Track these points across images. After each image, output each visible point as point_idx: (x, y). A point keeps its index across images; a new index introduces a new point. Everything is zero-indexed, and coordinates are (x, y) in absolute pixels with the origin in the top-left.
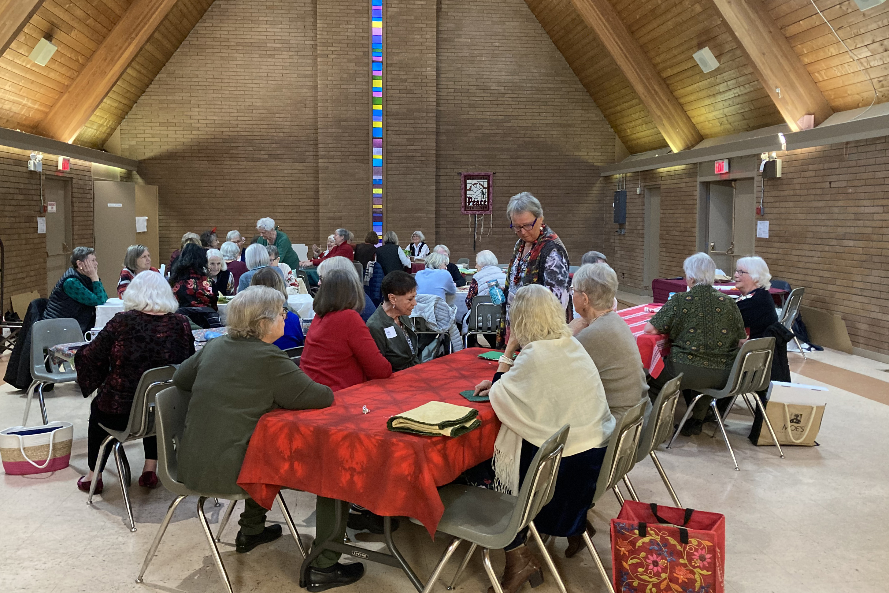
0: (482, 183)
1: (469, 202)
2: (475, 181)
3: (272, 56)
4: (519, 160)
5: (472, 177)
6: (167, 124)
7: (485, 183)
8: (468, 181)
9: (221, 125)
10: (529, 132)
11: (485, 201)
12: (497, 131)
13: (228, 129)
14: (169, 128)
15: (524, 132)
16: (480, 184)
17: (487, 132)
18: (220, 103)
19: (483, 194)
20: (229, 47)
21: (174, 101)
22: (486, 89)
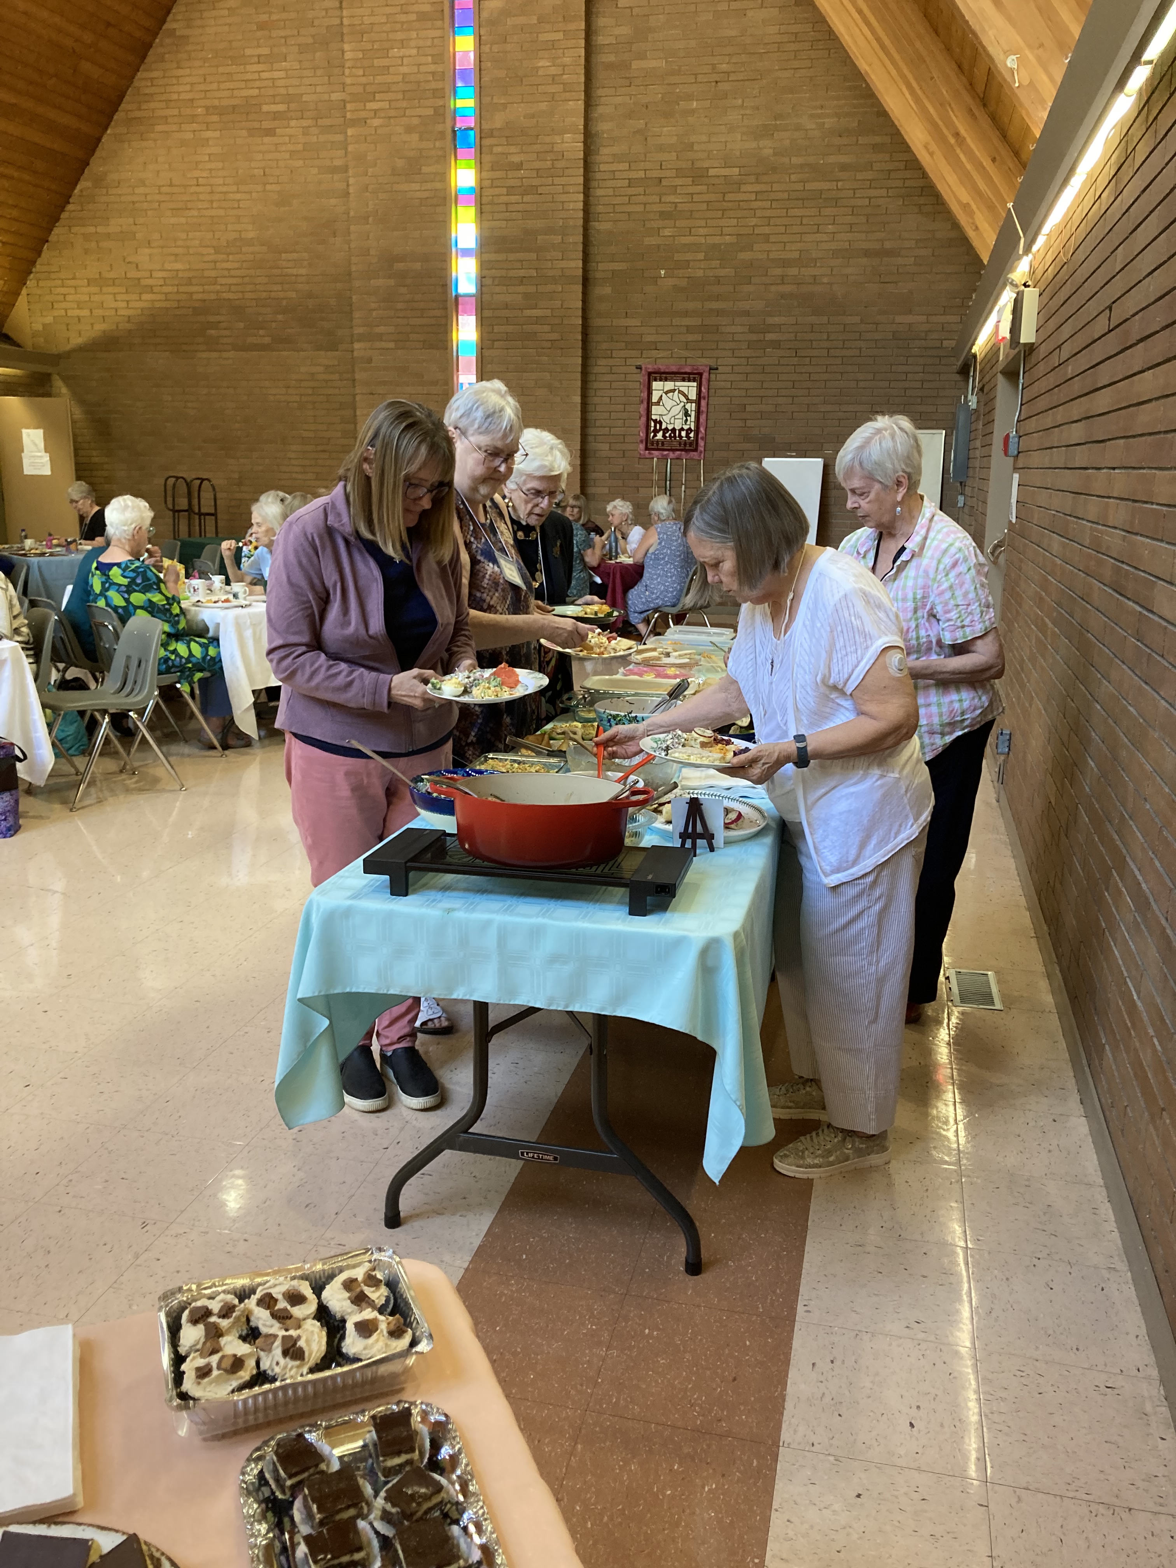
0: (685, 390)
1: (656, 432)
3: (270, 132)
4: (770, 337)
5: (664, 376)
6: (100, 281)
7: (691, 389)
8: (656, 385)
9: (189, 282)
10: (794, 271)
11: (689, 431)
12: (722, 272)
13: (200, 289)
14: (105, 289)
15: (778, 271)
16: (680, 392)
17: (700, 273)
18: (184, 236)
19: (687, 414)
20: (193, 118)
21: (108, 236)
22: (698, 175)
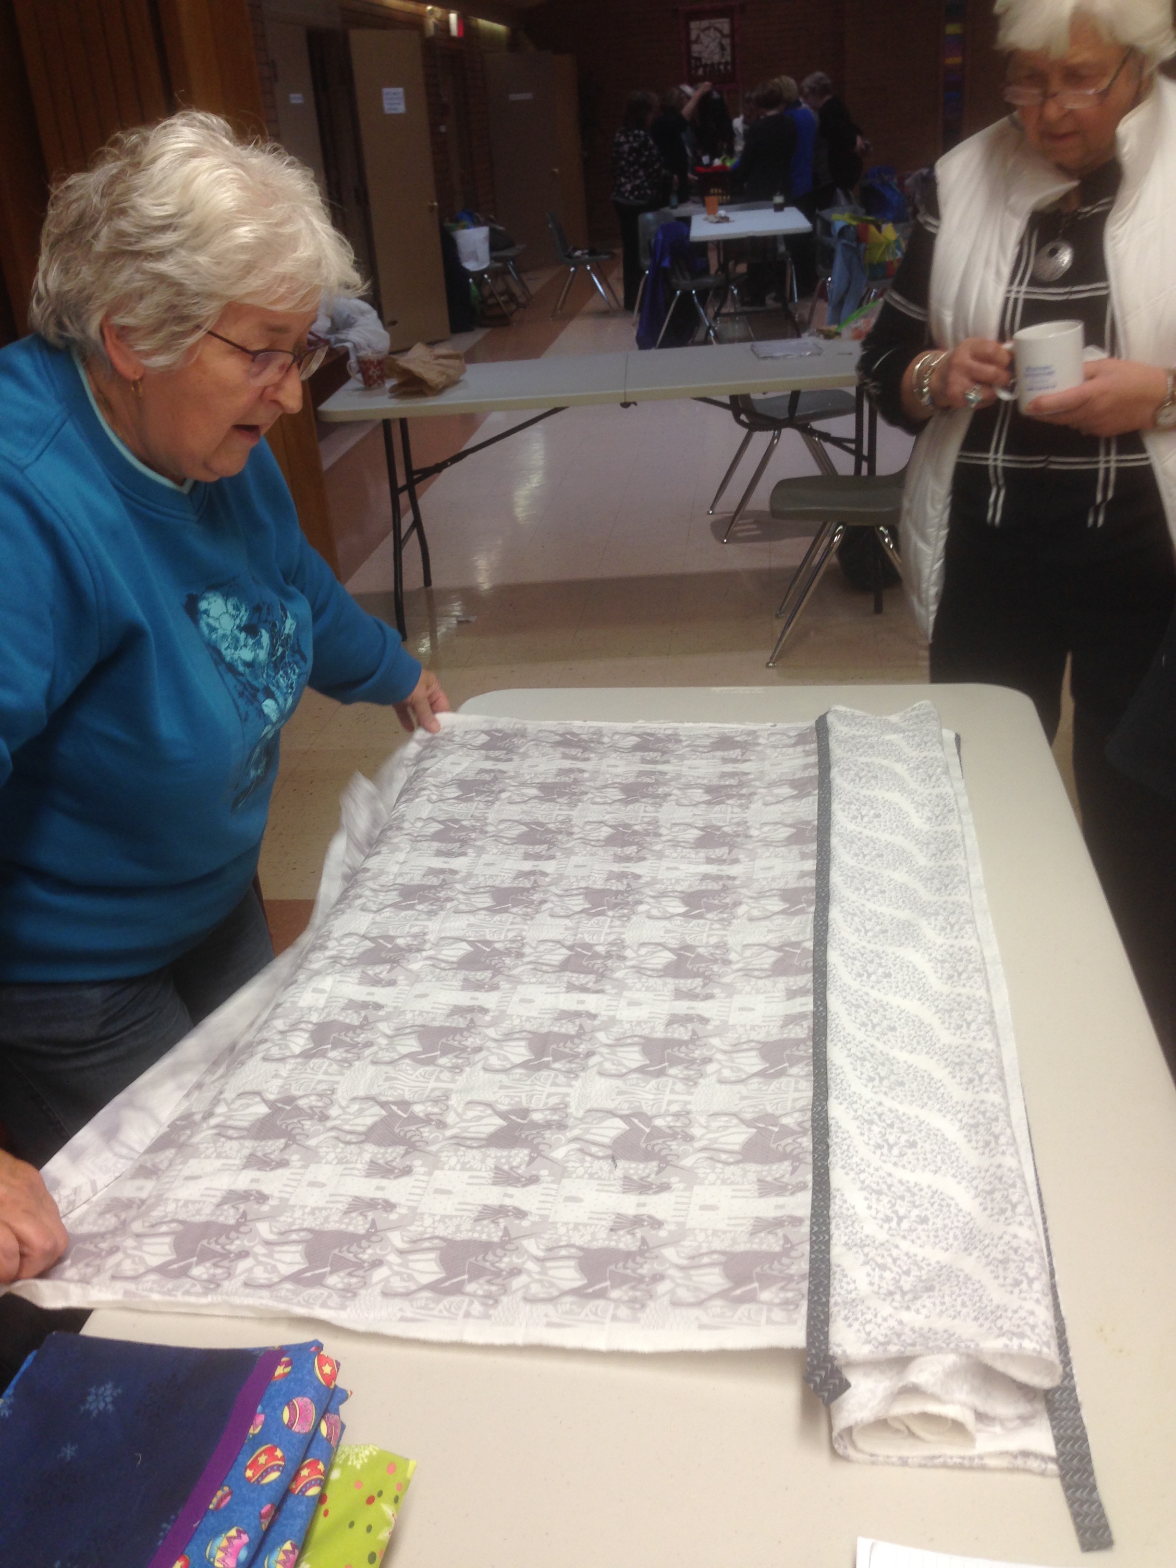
0: (718, 26)
1: (697, 68)
2: (705, 23)
5: (700, 15)
7: (724, 24)
8: (694, 25)
11: (726, 64)
16: (717, 29)
19: (723, 48)
